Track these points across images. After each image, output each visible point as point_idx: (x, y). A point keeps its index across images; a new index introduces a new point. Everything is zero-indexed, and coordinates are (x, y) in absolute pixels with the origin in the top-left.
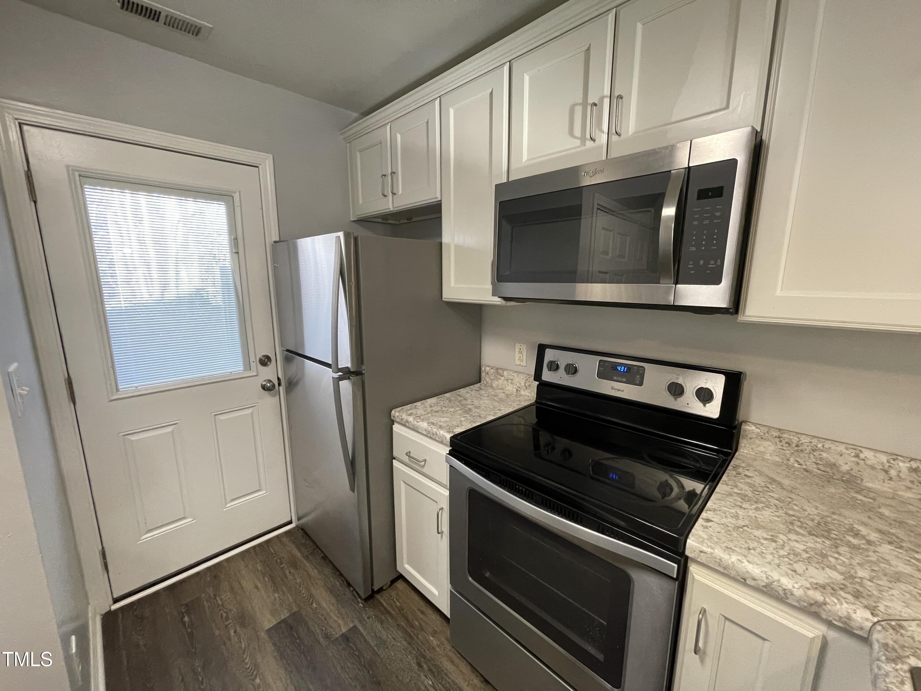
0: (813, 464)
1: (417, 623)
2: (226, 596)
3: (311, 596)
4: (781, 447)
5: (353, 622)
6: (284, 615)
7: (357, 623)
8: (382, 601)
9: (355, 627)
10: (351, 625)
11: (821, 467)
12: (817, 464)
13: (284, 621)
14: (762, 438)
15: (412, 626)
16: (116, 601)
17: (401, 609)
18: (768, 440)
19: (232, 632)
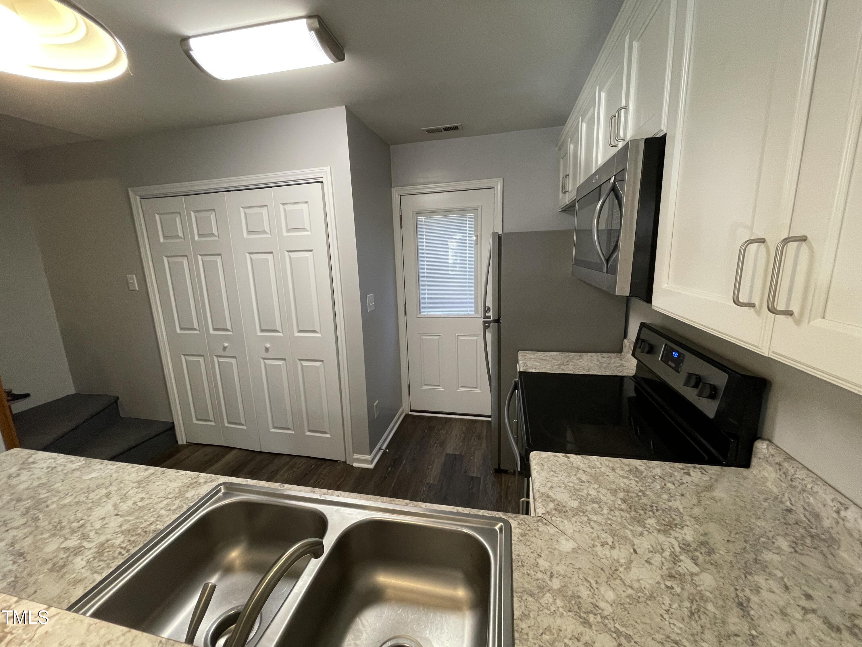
0: (802, 507)
1: (510, 498)
2: (444, 432)
3: (474, 453)
4: (779, 476)
5: (481, 475)
6: (457, 453)
7: (482, 477)
8: (503, 479)
9: (480, 478)
10: (479, 476)
11: (807, 514)
12: (805, 509)
13: (455, 455)
14: (767, 461)
15: (506, 497)
16: (412, 411)
17: (508, 487)
18: (770, 464)
19: (436, 445)
